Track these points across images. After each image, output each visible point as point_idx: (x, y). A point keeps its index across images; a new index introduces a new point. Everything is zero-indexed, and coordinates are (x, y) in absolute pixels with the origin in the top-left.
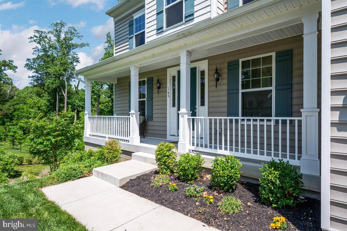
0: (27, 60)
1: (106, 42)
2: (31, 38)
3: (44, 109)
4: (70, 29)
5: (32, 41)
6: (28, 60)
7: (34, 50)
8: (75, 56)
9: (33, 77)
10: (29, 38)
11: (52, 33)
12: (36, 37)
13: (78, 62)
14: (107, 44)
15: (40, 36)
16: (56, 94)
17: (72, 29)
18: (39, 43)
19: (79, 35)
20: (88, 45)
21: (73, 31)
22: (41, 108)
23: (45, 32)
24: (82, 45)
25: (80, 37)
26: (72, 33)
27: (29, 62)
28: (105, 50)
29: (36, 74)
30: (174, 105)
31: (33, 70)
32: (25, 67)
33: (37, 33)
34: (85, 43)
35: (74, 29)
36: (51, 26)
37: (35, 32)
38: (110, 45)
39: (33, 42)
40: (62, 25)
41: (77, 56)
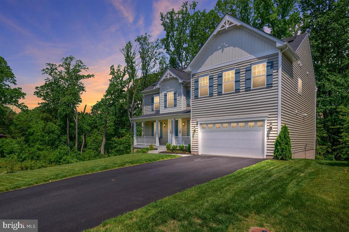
0: (35, 88)
1: (110, 74)
2: (44, 70)
3: (58, 132)
4: (77, 62)
5: (44, 73)
6: (37, 88)
7: (46, 81)
8: (81, 85)
9: (42, 103)
10: (41, 71)
11: (62, 66)
12: (47, 69)
13: (84, 90)
14: (111, 76)
15: (51, 68)
16: (67, 120)
17: (79, 62)
18: (50, 74)
19: (85, 67)
20: (93, 76)
21: (80, 64)
22: (55, 132)
23: (55, 65)
24: (89, 76)
25: (86, 69)
26: (79, 66)
27: (38, 90)
28: (109, 81)
29: (45, 101)
30: (170, 133)
31: (42, 97)
32: (34, 94)
33: (48, 66)
34: (91, 74)
35: (81, 62)
36: (62, 60)
37: (47, 65)
38: (114, 77)
39: (46, 74)
40: (71, 59)
41: (83, 85)
